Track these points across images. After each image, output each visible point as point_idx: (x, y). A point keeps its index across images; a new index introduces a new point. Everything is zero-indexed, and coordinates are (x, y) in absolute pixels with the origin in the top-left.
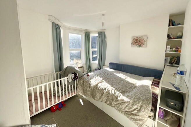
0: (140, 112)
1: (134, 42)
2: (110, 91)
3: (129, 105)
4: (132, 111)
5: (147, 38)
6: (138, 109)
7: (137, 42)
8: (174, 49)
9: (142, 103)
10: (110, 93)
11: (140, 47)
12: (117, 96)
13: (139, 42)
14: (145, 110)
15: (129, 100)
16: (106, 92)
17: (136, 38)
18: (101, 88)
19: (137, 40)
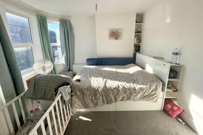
0: (157, 91)
1: (111, 34)
2: (125, 86)
3: (147, 89)
4: (150, 94)
5: (122, 31)
6: (155, 89)
7: (114, 35)
8: (138, 41)
9: (156, 83)
10: (127, 88)
11: (116, 40)
12: (134, 87)
13: (116, 34)
14: (159, 87)
15: (146, 86)
16: (122, 89)
17: (113, 31)
18: (113, 88)
19: (114, 32)
